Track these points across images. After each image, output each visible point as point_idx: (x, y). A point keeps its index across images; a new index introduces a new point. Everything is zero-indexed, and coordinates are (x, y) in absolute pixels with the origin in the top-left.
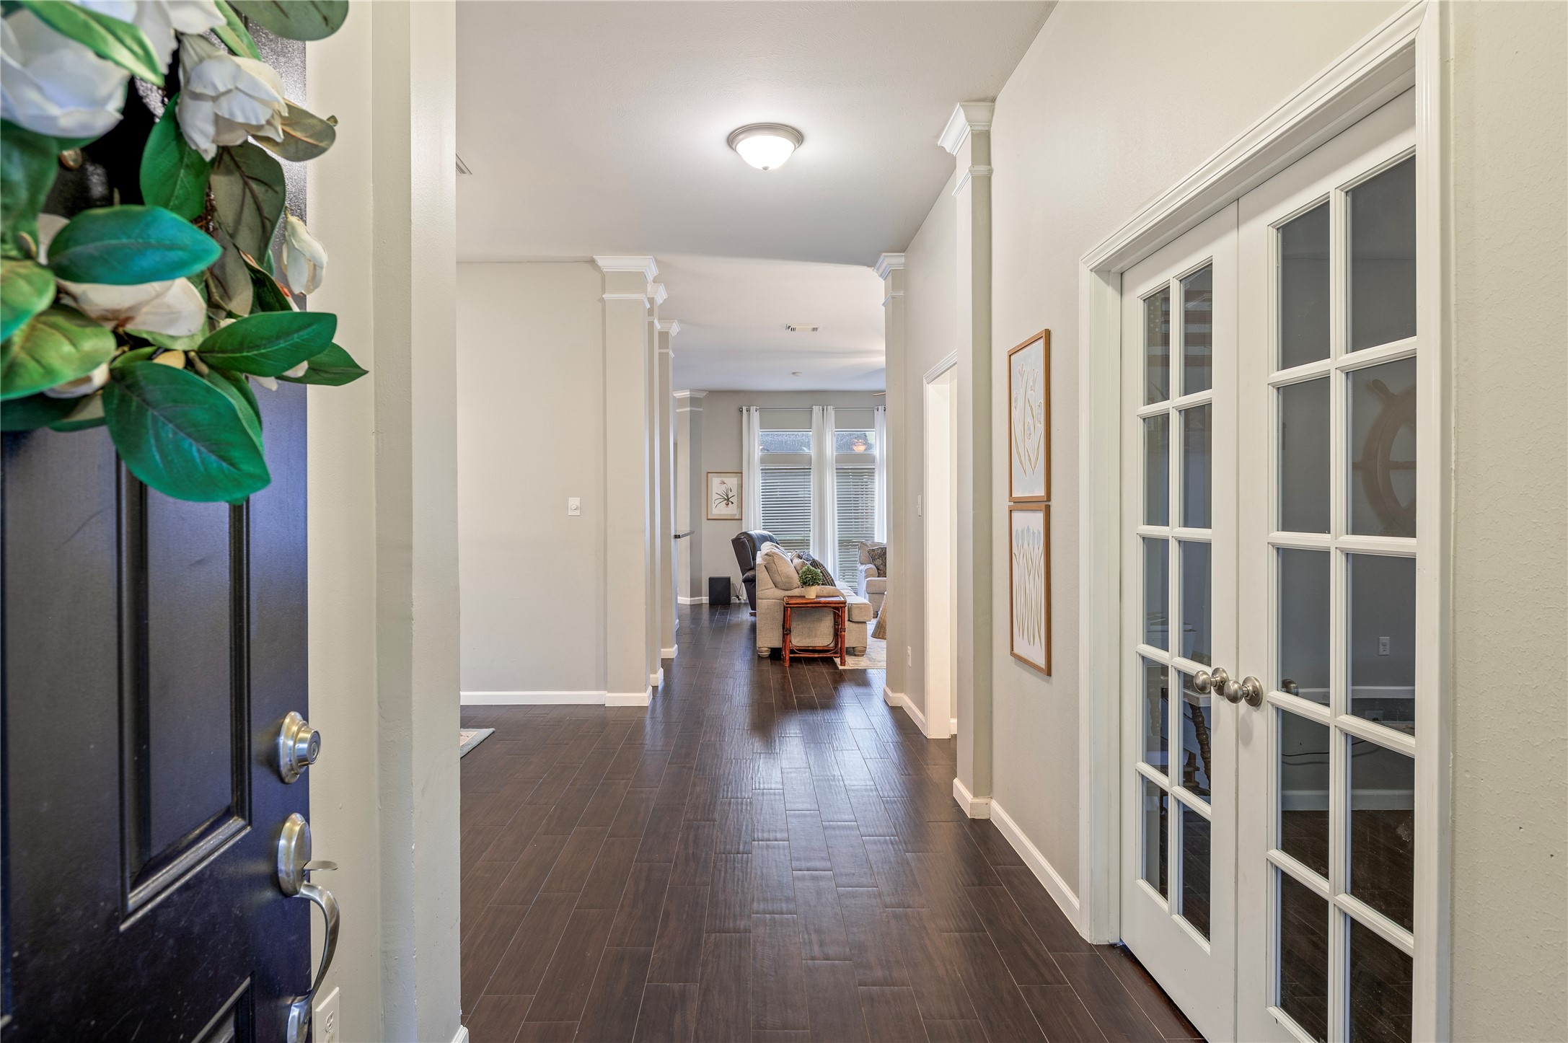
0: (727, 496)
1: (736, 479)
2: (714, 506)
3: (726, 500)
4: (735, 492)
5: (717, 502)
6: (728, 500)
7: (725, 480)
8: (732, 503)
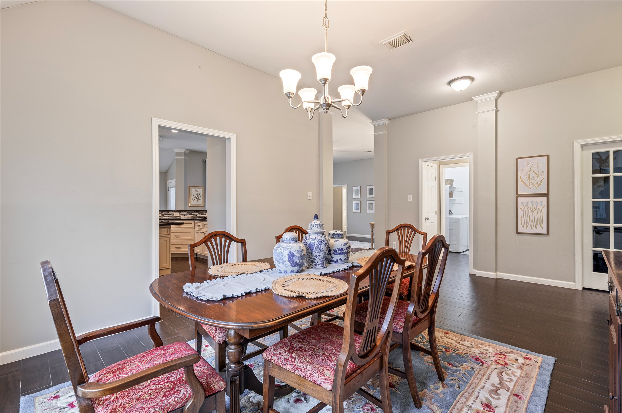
0: (198, 197)
1: (201, 190)
2: (192, 201)
3: (197, 198)
4: (201, 195)
5: (193, 199)
6: (198, 198)
7: (197, 190)
8: (200, 200)
